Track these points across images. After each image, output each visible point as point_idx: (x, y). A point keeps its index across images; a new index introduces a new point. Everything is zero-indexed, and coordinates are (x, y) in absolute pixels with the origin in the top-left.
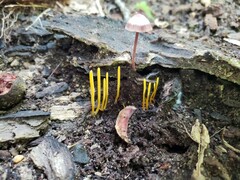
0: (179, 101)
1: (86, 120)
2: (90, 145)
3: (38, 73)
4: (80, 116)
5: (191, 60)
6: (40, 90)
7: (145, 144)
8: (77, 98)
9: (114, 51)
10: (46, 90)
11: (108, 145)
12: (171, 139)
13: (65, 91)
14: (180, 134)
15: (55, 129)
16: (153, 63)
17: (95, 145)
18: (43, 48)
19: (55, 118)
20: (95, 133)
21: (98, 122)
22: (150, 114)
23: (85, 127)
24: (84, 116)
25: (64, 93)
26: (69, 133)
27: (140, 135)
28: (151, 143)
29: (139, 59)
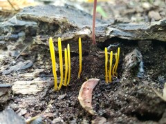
0: (142, 70)
1: (49, 94)
2: (52, 118)
3: (7, 56)
4: (43, 91)
5: (148, 31)
6: (7, 69)
7: (112, 113)
8: (41, 73)
9: (74, 25)
10: (12, 68)
11: (72, 119)
12: (142, 106)
13: (30, 68)
14: (151, 99)
15: (17, 103)
16: (112, 36)
17: (58, 119)
18: (15, 36)
19: (17, 92)
20: (58, 107)
21: (61, 97)
22: (114, 85)
23: (48, 102)
24: (46, 90)
25: (29, 70)
26: (30, 107)
27: (106, 106)
28: (119, 112)
29: (98, 32)
